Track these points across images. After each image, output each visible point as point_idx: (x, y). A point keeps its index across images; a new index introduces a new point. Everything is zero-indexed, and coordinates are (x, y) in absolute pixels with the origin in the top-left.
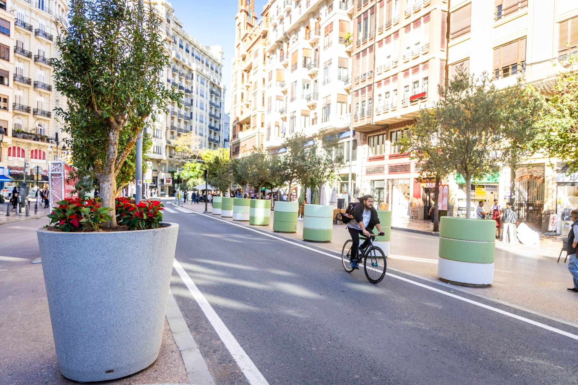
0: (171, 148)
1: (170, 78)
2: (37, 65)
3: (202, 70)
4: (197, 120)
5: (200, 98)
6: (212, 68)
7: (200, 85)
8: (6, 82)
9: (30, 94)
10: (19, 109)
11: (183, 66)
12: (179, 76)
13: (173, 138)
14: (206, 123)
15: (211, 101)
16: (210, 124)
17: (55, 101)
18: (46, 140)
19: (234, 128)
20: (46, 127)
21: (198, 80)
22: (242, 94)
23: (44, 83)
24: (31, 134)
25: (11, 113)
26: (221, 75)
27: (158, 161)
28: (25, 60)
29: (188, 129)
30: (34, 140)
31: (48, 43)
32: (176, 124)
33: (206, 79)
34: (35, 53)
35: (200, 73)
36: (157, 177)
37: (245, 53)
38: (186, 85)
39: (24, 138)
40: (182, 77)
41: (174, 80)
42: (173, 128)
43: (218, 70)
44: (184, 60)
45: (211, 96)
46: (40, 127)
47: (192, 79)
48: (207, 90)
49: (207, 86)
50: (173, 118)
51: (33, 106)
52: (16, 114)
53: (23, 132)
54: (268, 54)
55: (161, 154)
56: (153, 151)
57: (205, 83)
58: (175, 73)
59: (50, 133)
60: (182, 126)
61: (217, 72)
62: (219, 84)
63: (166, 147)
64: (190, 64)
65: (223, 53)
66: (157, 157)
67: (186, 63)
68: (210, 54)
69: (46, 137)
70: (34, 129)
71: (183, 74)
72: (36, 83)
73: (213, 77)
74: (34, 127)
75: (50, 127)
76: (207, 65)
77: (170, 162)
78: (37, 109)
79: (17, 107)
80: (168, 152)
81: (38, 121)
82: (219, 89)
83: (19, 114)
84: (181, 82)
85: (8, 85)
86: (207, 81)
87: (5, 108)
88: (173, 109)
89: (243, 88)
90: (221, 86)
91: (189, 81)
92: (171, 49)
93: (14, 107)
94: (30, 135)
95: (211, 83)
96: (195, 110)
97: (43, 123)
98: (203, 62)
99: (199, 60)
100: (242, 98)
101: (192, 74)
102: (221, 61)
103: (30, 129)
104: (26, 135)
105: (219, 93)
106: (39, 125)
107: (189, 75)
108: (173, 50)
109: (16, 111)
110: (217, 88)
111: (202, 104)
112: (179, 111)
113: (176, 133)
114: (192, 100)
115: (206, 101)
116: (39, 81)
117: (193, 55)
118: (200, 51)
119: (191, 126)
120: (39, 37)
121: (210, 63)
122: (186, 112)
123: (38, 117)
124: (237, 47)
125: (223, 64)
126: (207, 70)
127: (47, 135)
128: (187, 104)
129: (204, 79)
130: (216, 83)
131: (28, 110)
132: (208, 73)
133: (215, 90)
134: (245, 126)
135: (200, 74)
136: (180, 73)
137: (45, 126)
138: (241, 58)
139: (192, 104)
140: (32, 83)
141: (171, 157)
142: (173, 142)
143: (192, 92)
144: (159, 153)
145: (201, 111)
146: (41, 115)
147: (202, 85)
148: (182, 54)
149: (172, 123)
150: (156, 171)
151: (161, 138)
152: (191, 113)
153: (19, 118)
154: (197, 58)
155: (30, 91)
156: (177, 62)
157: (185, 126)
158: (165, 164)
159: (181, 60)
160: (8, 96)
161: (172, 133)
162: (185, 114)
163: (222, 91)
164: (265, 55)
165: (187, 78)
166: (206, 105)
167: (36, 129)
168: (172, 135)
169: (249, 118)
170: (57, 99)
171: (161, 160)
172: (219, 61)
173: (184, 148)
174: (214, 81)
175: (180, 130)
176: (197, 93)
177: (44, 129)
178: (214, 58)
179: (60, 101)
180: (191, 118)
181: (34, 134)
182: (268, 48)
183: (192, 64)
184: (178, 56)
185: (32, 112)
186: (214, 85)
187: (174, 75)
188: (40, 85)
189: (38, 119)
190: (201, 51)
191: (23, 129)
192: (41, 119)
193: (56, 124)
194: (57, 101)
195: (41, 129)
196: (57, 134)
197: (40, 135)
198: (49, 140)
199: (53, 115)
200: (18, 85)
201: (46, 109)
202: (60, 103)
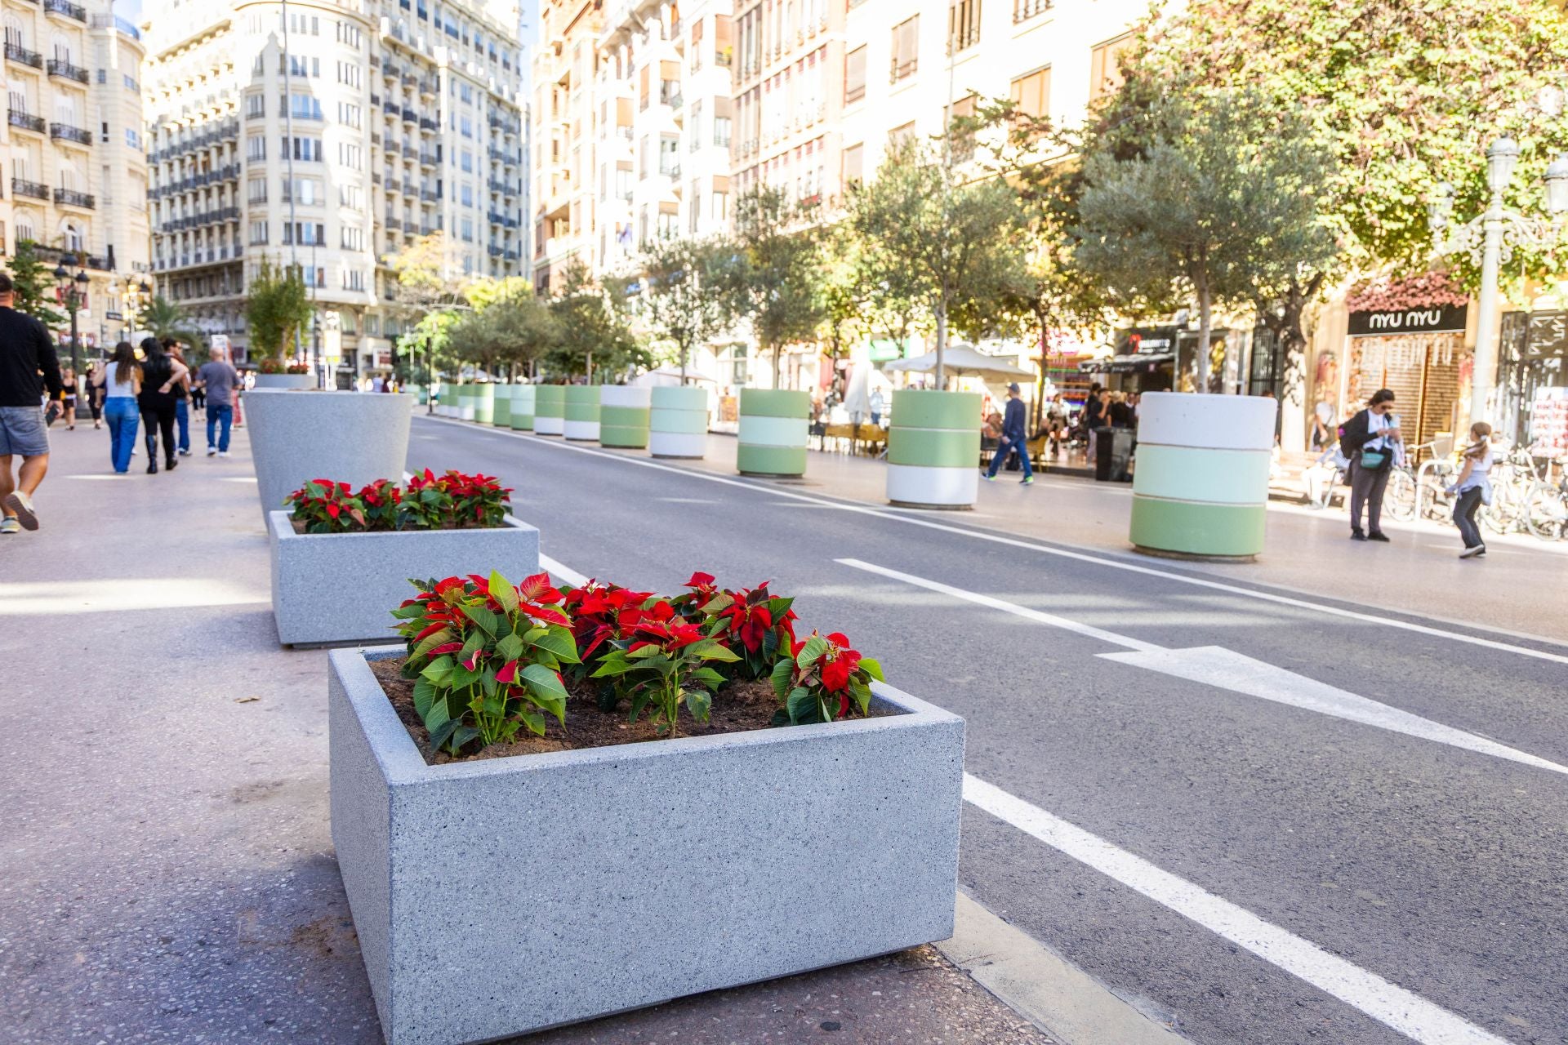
0: (390, 276)
1: (380, 91)
2: (56, 83)
3: (464, 64)
4: (454, 199)
5: (460, 140)
6: (493, 57)
7: (460, 106)
9: (44, 154)
10: (25, 193)
11: (413, 57)
12: (403, 83)
13: (392, 249)
14: (480, 208)
15: (493, 145)
16: (493, 209)
17: (101, 168)
18: (87, 262)
19: (539, 227)
20: (85, 231)
21: (453, 93)
22: (555, 143)
23: (74, 126)
24: (54, 249)
25: (7, 202)
26: (518, 71)
27: (357, 310)
28: (27, 74)
29: (433, 224)
31: (75, 29)
32: (399, 213)
33: (477, 89)
34: (47, 55)
35: (457, 72)
36: (355, 351)
37: (561, 38)
38: (423, 108)
39: (39, 259)
40: (410, 87)
41: (389, 97)
42: (391, 222)
43: (511, 60)
44: (413, 42)
45: (494, 133)
46: (70, 233)
47: (438, 89)
48: (478, 117)
49: (479, 108)
50: (390, 197)
51: (53, 184)
52: (17, 204)
53: (36, 246)
54: (604, 53)
55: (362, 290)
56: (342, 283)
57: (474, 98)
58: (392, 78)
59: (95, 245)
60: (417, 217)
61: (506, 65)
62: (513, 98)
63: (376, 271)
64: (430, 52)
65: (521, 12)
66: (354, 298)
67: (421, 49)
68: (485, 18)
69: (88, 255)
70: (59, 239)
71: (411, 80)
72: (57, 127)
73: (495, 80)
74: (59, 234)
75: (94, 232)
76: (479, 48)
77: (387, 311)
78: (63, 190)
79: (20, 187)
80: (381, 285)
81: (66, 218)
82: (515, 112)
83: (24, 204)
84: (410, 99)
86: (480, 94)
88: (390, 173)
89: (556, 130)
90: (520, 103)
91: (430, 96)
92: (377, 13)
93: (14, 187)
94: (52, 253)
95: (491, 96)
96: (449, 171)
97: (77, 222)
98: (466, 41)
99: (456, 34)
100: (555, 153)
101: (438, 77)
102: (518, 32)
103: (50, 238)
104: (43, 251)
105: (513, 123)
106: (70, 228)
107: (428, 81)
108: (384, 15)
109: (18, 198)
110: (508, 110)
111: (467, 156)
112: (407, 179)
113: (399, 234)
114: (439, 148)
115: (479, 148)
116: (62, 122)
117: (438, 24)
118: (456, 12)
119: (440, 218)
120: (55, 15)
121: (485, 43)
122: (423, 179)
123: (67, 208)
124: (545, 15)
125: (523, 41)
126: (479, 63)
127: (87, 249)
128: (425, 159)
129: (471, 88)
130: (506, 97)
131: (42, 193)
132: (481, 72)
133: (502, 116)
134: (559, 225)
135: (459, 78)
136: (404, 76)
137: (83, 229)
138: (553, 50)
139: (439, 159)
140: (48, 129)
141: (389, 298)
142: (394, 261)
143: (439, 125)
144: (357, 290)
145: (467, 175)
146: (72, 203)
147: (466, 106)
148: (409, 23)
149: (389, 211)
150: (351, 333)
151: (361, 251)
152: (440, 183)
153: (25, 213)
154: (449, 30)
155: (44, 148)
156: (394, 46)
157: (424, 215)
158: (376, 317)
159: (405, 41)
161: (390, 236)
162: (423, 184)
163: (523, 117)
164: (597, 57)
165: (424, 87)
166: (479, 159)
167: (63, 238)
168: (389, 243)
169: (566, 208)
170: (106, 163)
171: (363, 306)
172: (512, 36)
173: (420, 276)
174: (500, 91)
175: (411, 228)
176: (453, 128)
177: (81, 238)
178: (498, 27)
179: (112, 168)
180: (440, 195)
181: (60, 250)
182: (604, 39)
183: (436, 50)
184: (396, 31)
185: (51, 197)
186: (499, 101)
187: (388, 84)
188: (64, 133)
189: (66, 213)
190: (460, 11)
191: (37, 240)
192: (72, 214)
193: (108, 225)
194: (106, 168)
195: (74, 238)
196: (110, 248)
197: (74, 251)
198: (95, 264)
199: (98, 201)
200: (17, 136)
201: (81, 189)
202: (112, 174)
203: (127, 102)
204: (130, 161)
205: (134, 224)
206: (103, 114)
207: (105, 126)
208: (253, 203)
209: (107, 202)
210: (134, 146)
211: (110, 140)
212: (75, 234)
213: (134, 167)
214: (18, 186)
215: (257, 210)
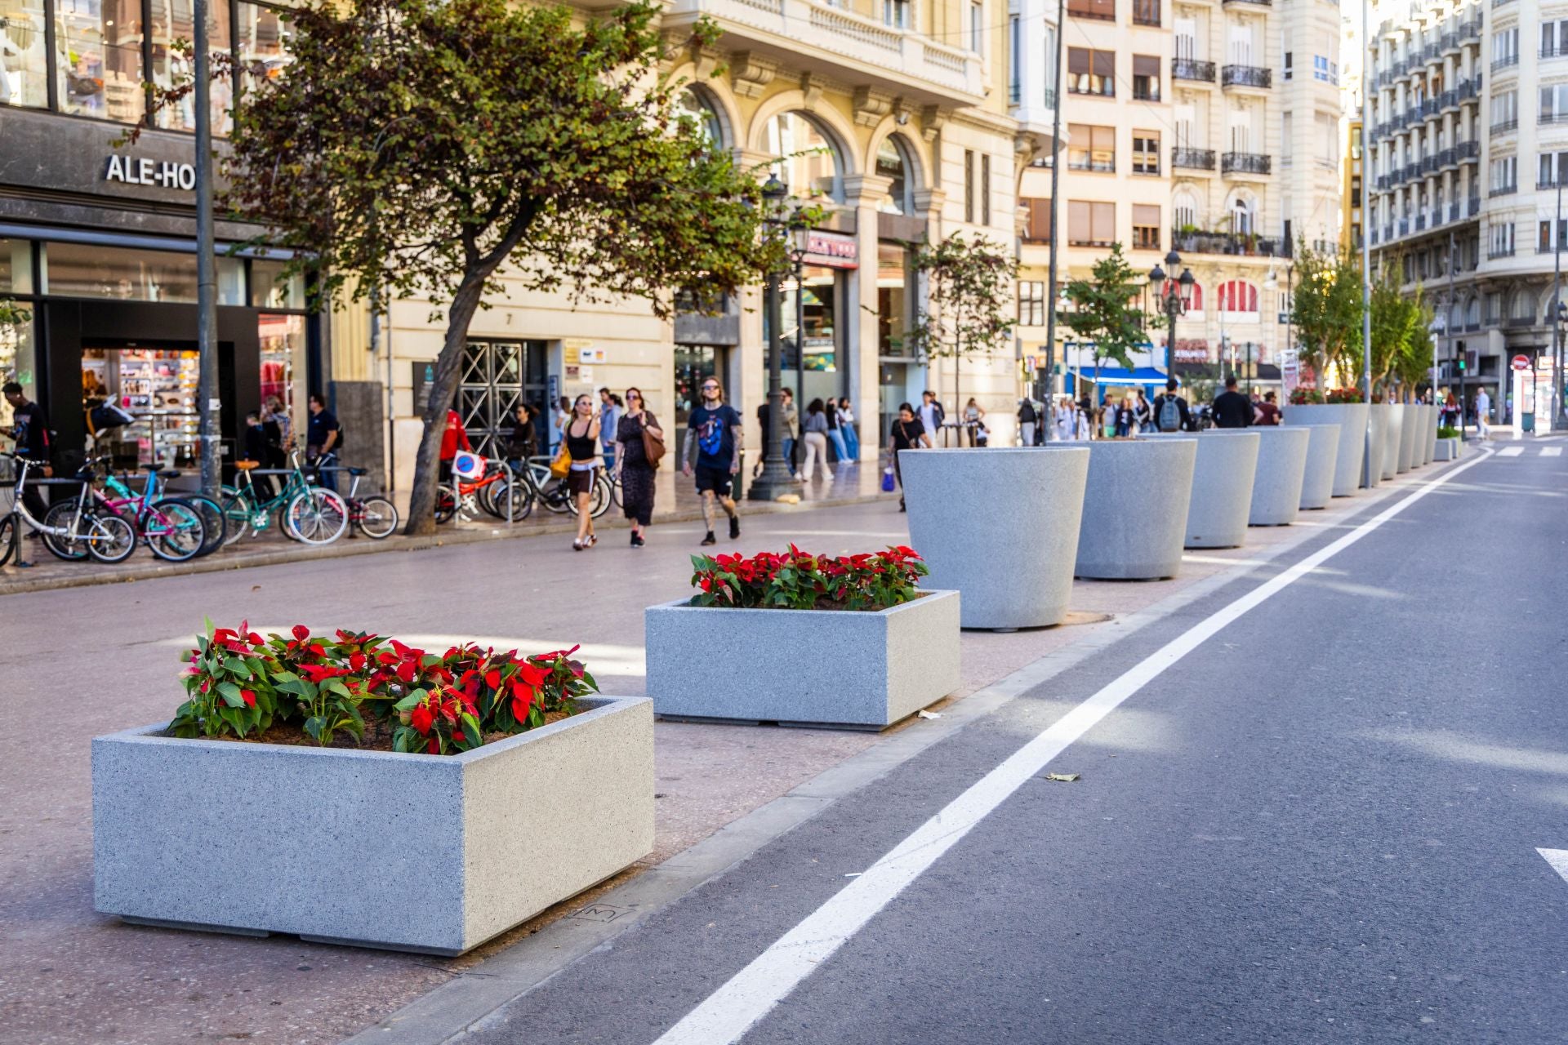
2: (1231, 12)
8: (1153, 88)
9: (1213, 110)
10: (1186, 166)
17: (1281, 116)
18: (1257, 247)
20: (1258, 206)
23: (1250, 65)
24: (1218, 235)
25: (1166, 180)
30: (1227, 251)
39: (1200, 250)
46: (1240, 210)
51: (1221, 147)
52: (1179, 180)
53: (1197, 233)
59: (1269, 222)
69: (1259, 237)
70: (1225, 219)
72: (1229, 70)
74: (1226, 213)
75: (1269, 205)
78: (1233, 153)
79: (1182, 157)
81: (1235, 191)
83: (1185, 179)
85: (1158, 99)
87: (1152, 169)
93: (1174, 158)
94: (1215, 240)
97: (1248, 194)
103: (1214, 220)
104: (1205, 239)
106: (1240, 203)
109: (1180, 172)
116: (1236, 63)
123: (1236, 177)
127: (1259, 230)
131: (1208, 162)
140: (1219, 74)
146: (1243, 170)
153: (1186, 191)
155: (1213, 101)
160: (1159, 132)
167: (1230, 218)
170: (1287, 108)
177: (1252, 215)
179: (1294, 114)
181: (1225, 235)
185: (1218, 166)
188: (1238, 77)
189: (1236, 184)
191: (1198, 224)
192: (1242, 184)
193: (1287, 193)
194: (1288, 114)
195: (1243, 215)
196: (1288, 224)
197: (1242, 234)
198: (1267, 249)
199: (1275, 162)
200: (1182, 91)
201: (1255, 149)
202: (1295, 121)
203: (1318, 19)
204: (1318, 101)
205: (1318, 187)
206: (1288, 41)
207: (1289, 56)
208: (1495, 131)
209: (1287, 162)
210: (1324, 77)
211: (1294, 75)
212: (1245, 211)
213: (1323, 108)
214: (1179, 157)
215: (1501, 142)
